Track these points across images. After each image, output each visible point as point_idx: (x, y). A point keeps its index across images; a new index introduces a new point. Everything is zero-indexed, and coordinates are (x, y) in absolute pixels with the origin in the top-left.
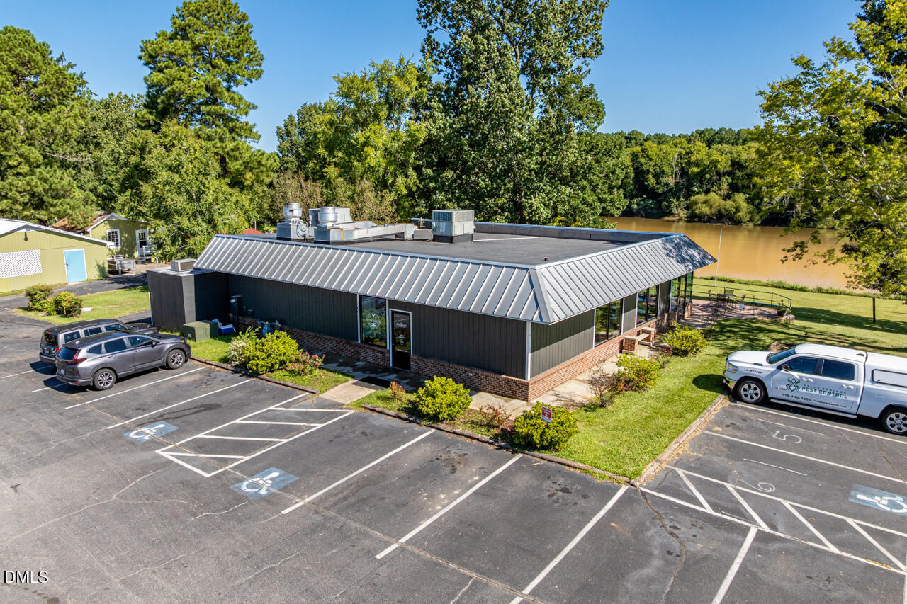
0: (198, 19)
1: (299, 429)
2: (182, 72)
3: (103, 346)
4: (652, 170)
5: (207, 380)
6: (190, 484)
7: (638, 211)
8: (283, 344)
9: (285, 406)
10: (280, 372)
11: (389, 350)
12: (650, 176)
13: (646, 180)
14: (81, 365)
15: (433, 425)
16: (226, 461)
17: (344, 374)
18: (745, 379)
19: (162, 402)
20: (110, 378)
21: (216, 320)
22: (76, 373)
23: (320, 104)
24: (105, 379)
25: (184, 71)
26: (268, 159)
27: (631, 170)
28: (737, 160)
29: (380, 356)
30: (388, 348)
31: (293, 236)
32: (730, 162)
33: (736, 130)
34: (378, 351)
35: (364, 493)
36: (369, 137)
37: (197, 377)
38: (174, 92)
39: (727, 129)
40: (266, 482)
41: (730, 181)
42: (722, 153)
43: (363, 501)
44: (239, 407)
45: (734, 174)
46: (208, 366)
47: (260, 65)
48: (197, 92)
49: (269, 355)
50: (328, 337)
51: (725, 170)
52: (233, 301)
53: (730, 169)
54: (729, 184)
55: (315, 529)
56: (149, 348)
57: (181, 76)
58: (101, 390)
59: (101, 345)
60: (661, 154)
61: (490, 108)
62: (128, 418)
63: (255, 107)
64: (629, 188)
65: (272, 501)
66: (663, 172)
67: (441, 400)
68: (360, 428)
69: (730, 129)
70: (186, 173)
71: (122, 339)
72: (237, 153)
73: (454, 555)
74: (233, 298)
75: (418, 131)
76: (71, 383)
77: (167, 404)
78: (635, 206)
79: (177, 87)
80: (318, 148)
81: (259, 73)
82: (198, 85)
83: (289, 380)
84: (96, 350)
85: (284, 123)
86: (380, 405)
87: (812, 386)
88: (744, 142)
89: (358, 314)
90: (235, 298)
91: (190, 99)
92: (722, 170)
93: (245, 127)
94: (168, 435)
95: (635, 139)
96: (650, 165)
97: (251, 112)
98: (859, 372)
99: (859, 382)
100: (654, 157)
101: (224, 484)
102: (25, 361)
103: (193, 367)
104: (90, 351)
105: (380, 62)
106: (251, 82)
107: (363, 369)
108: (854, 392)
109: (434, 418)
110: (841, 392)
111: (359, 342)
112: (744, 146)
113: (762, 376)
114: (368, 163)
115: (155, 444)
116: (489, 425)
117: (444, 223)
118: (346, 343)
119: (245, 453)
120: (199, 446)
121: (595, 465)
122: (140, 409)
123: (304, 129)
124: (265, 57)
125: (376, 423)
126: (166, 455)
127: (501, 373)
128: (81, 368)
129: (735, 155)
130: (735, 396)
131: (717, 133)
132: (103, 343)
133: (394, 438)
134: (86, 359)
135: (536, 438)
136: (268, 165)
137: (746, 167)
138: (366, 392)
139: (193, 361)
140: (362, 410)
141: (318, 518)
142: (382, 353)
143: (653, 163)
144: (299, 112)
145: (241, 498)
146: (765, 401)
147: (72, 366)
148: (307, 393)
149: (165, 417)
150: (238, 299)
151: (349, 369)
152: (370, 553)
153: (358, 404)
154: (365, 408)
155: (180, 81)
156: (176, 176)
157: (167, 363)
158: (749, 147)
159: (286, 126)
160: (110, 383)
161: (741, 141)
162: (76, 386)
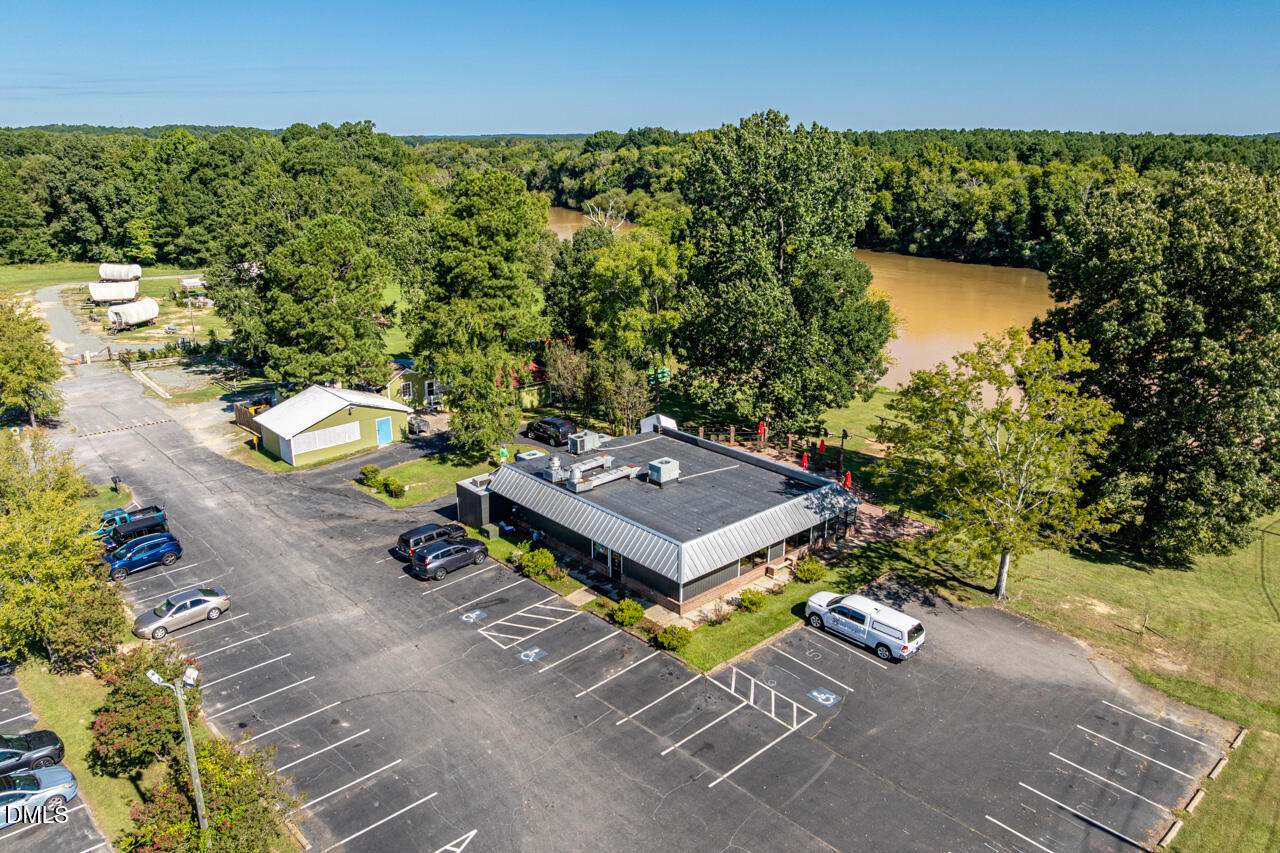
0: (481, 198)
1: (551, 622)
4: (1051, 206)
5: (498, 578)
6: (497, 651)
7: (1031, 258)
8: (546, 558)
9: (544, 604)
10: (542, 576)
11: (609, 568)
12: (1050, 214)
13: (1043, 218)
15: (621, 627)
16: (513, 640)
17: (581, 582)
18: (813, 614)
19: (476, 594)
21: (502, 523)
22: (426, 571)
27: (1025, 202)
29: (604, 570)
34: (603, 566)
35: (576, 665)
37: (492, 574)
40: (532, 654)
42: (1158, 182)
43: (576, 669)
44: (520, 603)
46: (499, 564)
52: (514, 510)
55: (553, 681)
58: (439, 580)
60: (1068, 183)
62: (459, 605)
64: (1020, 228)
65: (535, 665)
66: (1067, 209)
67: (627, 614)
68: (582, 625)
72: (514, 322)
73: (609, 699)
76: (420, 574)
77: (479, 596)
78: (1027, 252)
83: (548, 584)
86: (596, 610)
87: (845, 624)
90: (515, 508)
94: (482, 620)
95: (1041, 151)
96: (1050, 199)
98: (867, 621)
99: (866, 627)
100: (1057, 188)
101: (513, 653)
102: (384, 547)
103: (491, 564)
107: (592, 578)
108: (864, 632)
109: (621, 624)
110: (857, 630)
111: (592, 557)
113: (821, 613)
115: (475, 626)
116: (649, 631)
119: (523, 636)
120: (499, 629)
121: (692, 662)
122: (465, 599)
125: (592, 622)
126: (484, 633)
127: (667, 596)
128: (428, 566)
130: (808, 622)
131: (1159, 148)
133: (599, 632)
135: (666, 644)
138: (591, 598)
139: (490, 558)
140: (586, 612)
141: (554, 676)
142: (605, 568)
143: (1054, 197)
145: (521, 662)
146: (822, 628)
148: (557, 595)
149: (479, 606)
151: (584, 577)
152: (574, 694)
153: (584, 607)
154: (588, 610)
160: (443, 576)
162: (423, 576)
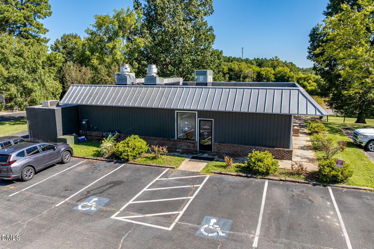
1: (193, 189)
2: (9, 8)
3: (25, 151)
5: (95, 168)
6: (164, 238)
9: (164, 177)
10: (139, 159)
11: (197, 141)
14: (13, 165)
15: (265, 177)
16: (170, 217)
19: (80, 184)
20: (31, 173)
21: (75, 134)
22: (10, 171)
23: (73, 34)
24: (28, 174)
25: (10, 7)
26: (59, 56)
28: (230, 68)
29: (192, 145)
30: (196, 140)
31: (128, 83)
32: (228, 69)
33: (228, 56)
34: (190, 143)
36: (115, 45)
37: (86, 166)
38: (5, 17)
39: (225, 56)
41: (229, 76)
43: (291, 228)
45: (230, 73)
46: (86, 160)
47: (50, 10)
48: (19, 19)
49: (134, 149)
50: (154, 138)
51: (226, 72)
52: (84, 122)
53: (228, 71)
54: (228, 77)
56: (52, 151)
57: (8, 10)
58: (26, 181)
59: (24, 151)
61: (175, 32)
63: (48, 31)
65: (236, 240)
69: (226, 56)
70: (27, 57)
71: (36, 146)
74: (84, 121)
75: (140, 43)
76: (5, 179)
77: (84, 185)
79: (7, 15)
80: (86, 51)
81: (50, 13)
82: (19, 15)
83: (150, 163)
84: (21, 154)
85: (54, 43)
88: (232, 61)
89: (176, 123)
90: (85, 121)
91: (15, 22)
92: (225, 72)
93: (44, 40)
94: (108, 205)
97: (47, 33)
101: (189, 234)
103: (78, 162)
104: (18, 155)
105: (119, 10)
106: (45, 18)
109: (265, 174)
111: (176, 138)
112: (232, 63)
114: (116, 58)
115: (104, 212)
116: (298, 174)
117: (202, 77)
118: (167, 140)
120: (139, 209)
123: (66, 46)
124: (51, 6)
126: (121, 219)
127: (274, 147)
128: (13, 167)
129: (229, 66)
132: (25, 149)
134: (16, 161)
136: (59, 59)
137: (234, 71)
139: (74, 158)
140: (213, 174)
142: (193, 143)
144: (62, 38)
145: (213, 241)
147: (7, 166)
148: (168, 169)
149: (92, 193)
150: (87, 122)
153: (207, 171)
154: (214, 173)
155: (8, 12)
156: (21, 59)
157: (62, 160)
158: (234, 63)
159: (55, 45)
160: (32, 176)
161: (230, 61)
162: (10, 180)
